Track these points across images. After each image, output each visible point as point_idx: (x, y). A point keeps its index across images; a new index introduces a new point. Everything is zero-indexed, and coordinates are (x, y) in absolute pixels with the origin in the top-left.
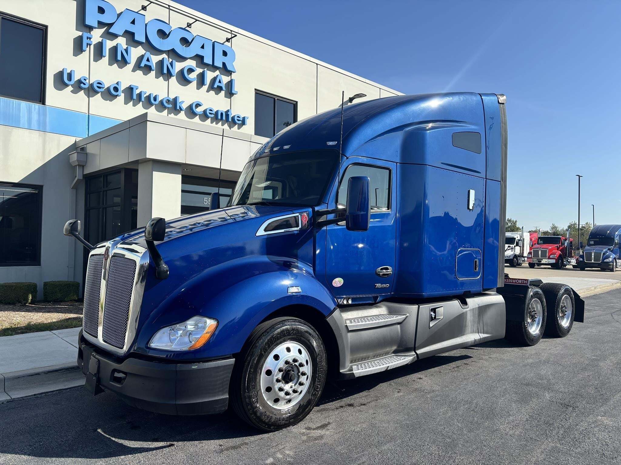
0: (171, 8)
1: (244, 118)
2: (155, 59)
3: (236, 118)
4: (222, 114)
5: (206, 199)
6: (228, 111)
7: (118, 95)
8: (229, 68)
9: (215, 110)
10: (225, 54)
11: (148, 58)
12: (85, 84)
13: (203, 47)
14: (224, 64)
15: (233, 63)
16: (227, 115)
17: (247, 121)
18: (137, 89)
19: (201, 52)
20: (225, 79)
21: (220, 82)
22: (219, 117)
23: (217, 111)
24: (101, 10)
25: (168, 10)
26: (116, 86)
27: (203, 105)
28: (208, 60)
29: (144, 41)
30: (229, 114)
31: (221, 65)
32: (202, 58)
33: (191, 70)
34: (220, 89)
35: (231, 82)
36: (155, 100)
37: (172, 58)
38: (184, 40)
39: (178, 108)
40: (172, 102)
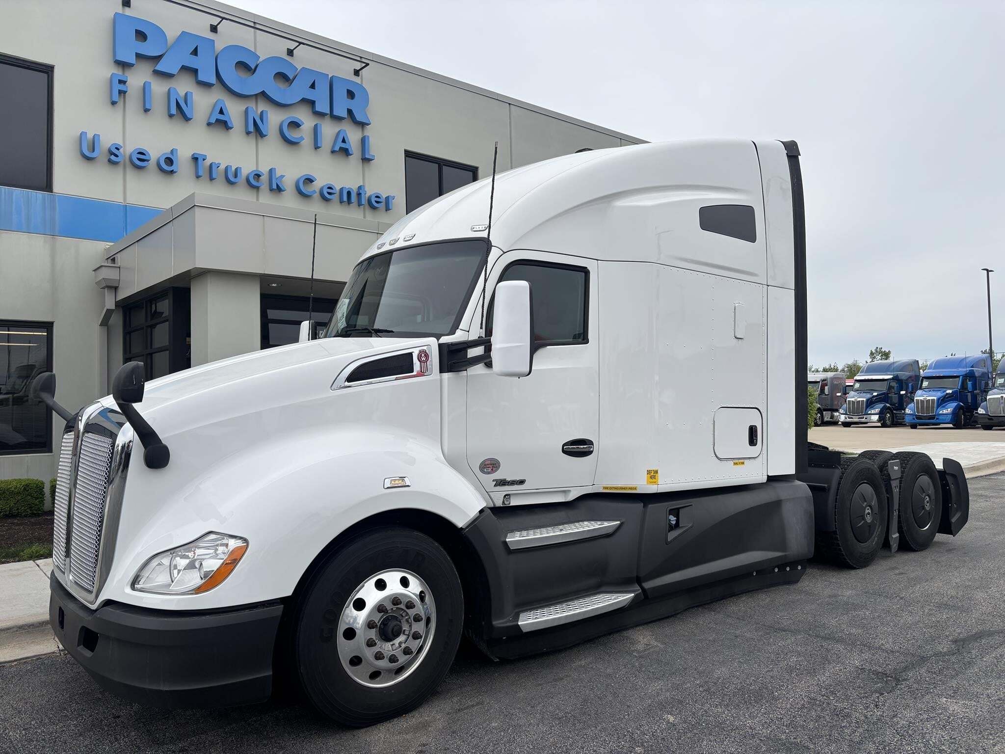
0: (258, 26)
1: (387, 198)
2: (235, 110)
3: (373, 200)
4: (349, 193)
6: (360, 188)
7: (173, 170)
8: (359, 118)
9: (337, 187)
10: (351, 94)
11: (221, 109)
12: (116, 156)
13: (313, 86)
14: (350, 112)
15: (366, 111)
16: (359, 194)
17: (394, 203)
18: (204, 160)
19: (310, 95)
20: (353, 136)
21: (343, 140)
22: (345, 199)
23: (341, 190)
24: (141, 36)
25: (252, 30)
26: (170, 156)
27: (316, 180)
28: (322, 106)
29: (213, 79)
30: (361, 193)
31: (344, 114)
32: (312, 103)
33: (295, 125)
34: (345, 152)
35: (364, 141)
36: (236, 176)
37: (262, 107)
38: (282, 77)
39: (275, 187)
40: (264, 178)
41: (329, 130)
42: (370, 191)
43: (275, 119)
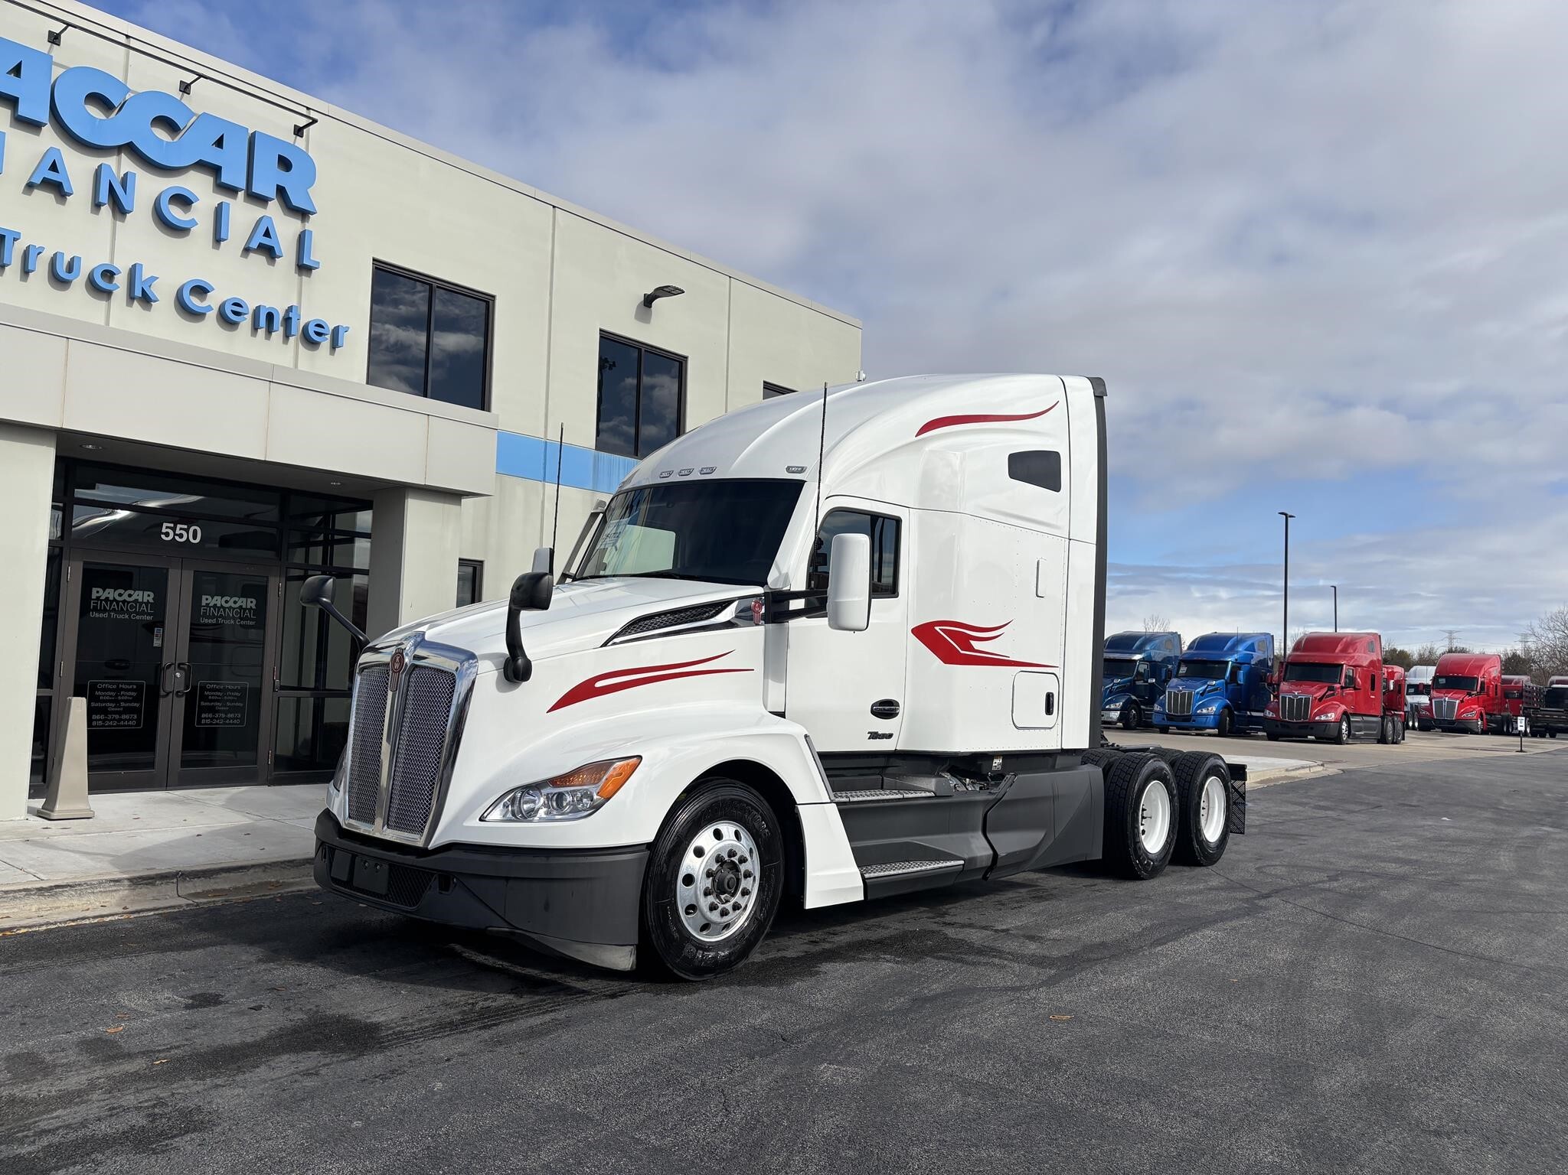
0: (133, 43)
1: (336, 331)
2: (78, 168)
5: (167, 527)
6: (290, 309)
8: (296, 202)
9: (251, 307)
10: (285, 164)
13: (219, 143)
14: (281, 191)
15: (308, 190)
16: (287, 320)
17: (346, 339)
18: (15, 239)
19: (213, 156)
20: (286, 229)
21: (267, 234)
23: (258, 308)
25: (124, 48)
27: (213, 289)
28: (234, 175)
29: (43, 115)
30: (291, 318)
31: (271, 192)
32: (215, 170)
33: (183, 200)
34: (269, 253)
35: (302, 239)
36: (70, 268)
37: (126, 165)
38: (167, 123)
39: (138, 293)
40: (121, 280)
41: (242, 215)
42: (306, 316)
43: (147, 187)
